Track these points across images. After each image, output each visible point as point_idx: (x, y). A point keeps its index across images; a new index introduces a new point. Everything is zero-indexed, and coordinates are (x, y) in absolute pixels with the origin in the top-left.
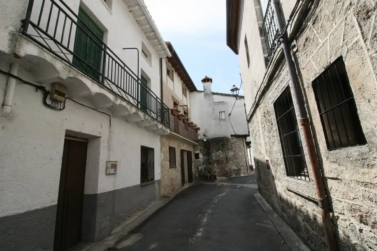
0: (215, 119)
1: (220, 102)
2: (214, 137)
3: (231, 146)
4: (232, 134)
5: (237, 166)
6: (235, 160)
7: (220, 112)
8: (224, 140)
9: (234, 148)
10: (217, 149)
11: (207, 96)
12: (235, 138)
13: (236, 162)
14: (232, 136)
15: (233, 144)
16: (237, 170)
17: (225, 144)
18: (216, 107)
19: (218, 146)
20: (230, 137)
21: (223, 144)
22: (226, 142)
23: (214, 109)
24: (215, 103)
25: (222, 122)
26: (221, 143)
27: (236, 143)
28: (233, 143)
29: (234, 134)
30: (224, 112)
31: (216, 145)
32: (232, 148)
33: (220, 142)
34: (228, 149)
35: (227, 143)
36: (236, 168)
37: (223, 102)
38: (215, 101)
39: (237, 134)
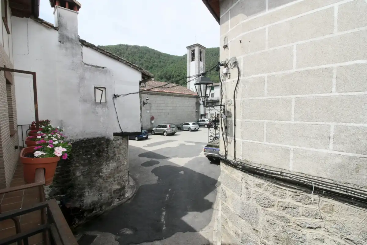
0: (85, 101)
1: (97, 67)
2: (81, 138)
3: (114, 152)
4: (115, 132)
5: (119, 184)
6: (118, 175)
7: (95, 88)
8: (102, 144)
9: (117, 155)
10: (87, 161)
11: (68, 45)
12: (120, 137)
13: (118, 177)
14: (115, 134)
15: (116, 149)
16: (120, 190)
17: (104, 150)
18: (87, 75)
19: (89, 156)
20: (112, 137)
21: (99, 151)
22: (105, 146)
23: (82, 79)
24: (86, 66)
25: (99, 109)
26: (96, 150)
27: (120, 147)
28: (118, 148)
29: (119, 131)
30: (105, 88)
31: (86, 155)
32: (115, 155)
33: (94, 147)
34: (108, 159)
35: (107, 147)
36: (118, 187)
37: (103, 68)
38: (85, 61)
39: (124, 131)
